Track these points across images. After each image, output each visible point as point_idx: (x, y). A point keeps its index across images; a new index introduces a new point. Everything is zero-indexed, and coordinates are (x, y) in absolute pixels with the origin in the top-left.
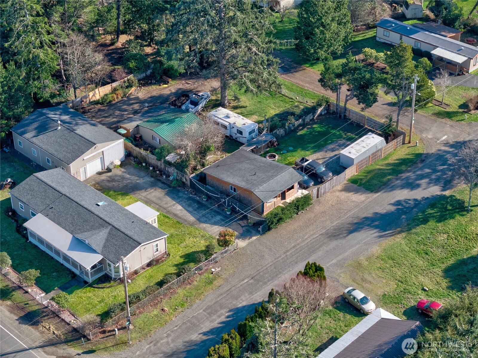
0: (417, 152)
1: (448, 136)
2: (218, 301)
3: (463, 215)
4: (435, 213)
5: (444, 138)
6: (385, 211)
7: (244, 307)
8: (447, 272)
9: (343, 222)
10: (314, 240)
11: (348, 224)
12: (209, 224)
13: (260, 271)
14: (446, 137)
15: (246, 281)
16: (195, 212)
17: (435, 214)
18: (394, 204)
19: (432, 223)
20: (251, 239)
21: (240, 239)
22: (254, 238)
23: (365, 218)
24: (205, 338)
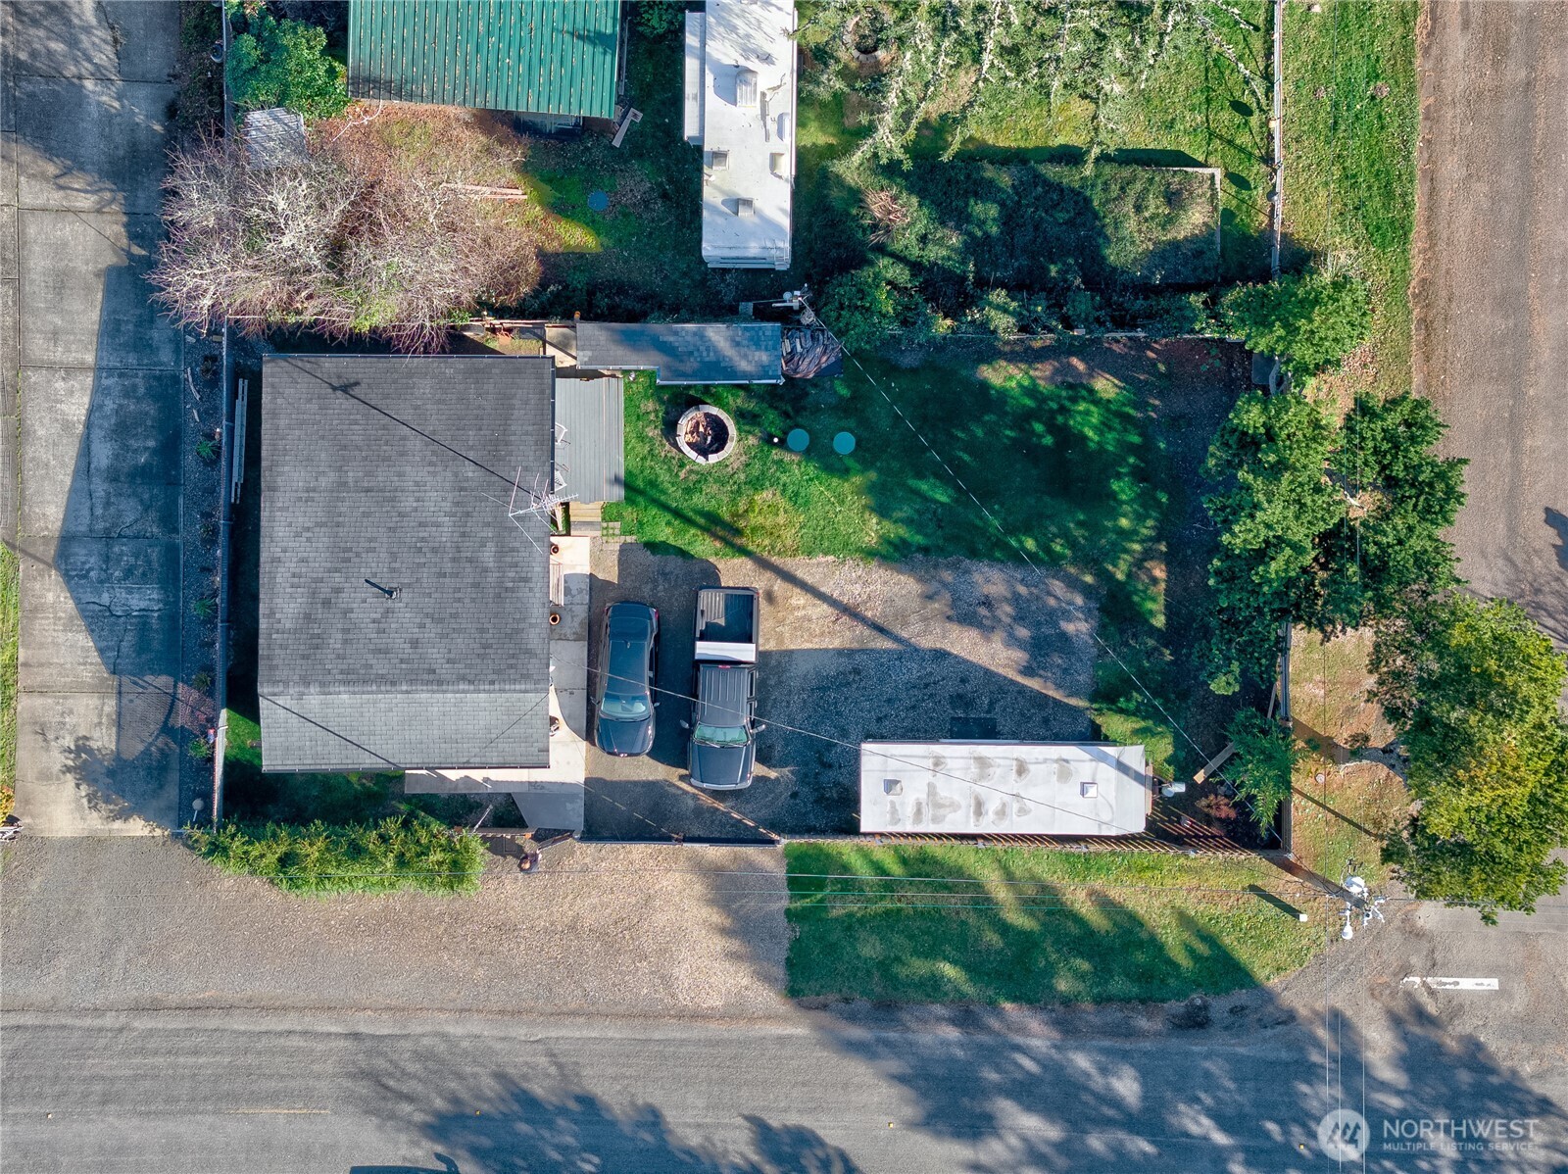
0: (1243, 953)
1: (1503, 993)
5: (1467, 984)
6: (694, 1140)
9: (499, 1046)
10: (296, 1042)
11: (500, 1076)
12: (78, 601)
14: (1492, 984)
16: (100, 488)
20: (118, 825)
21: (84, 790)
22: (137, 828)
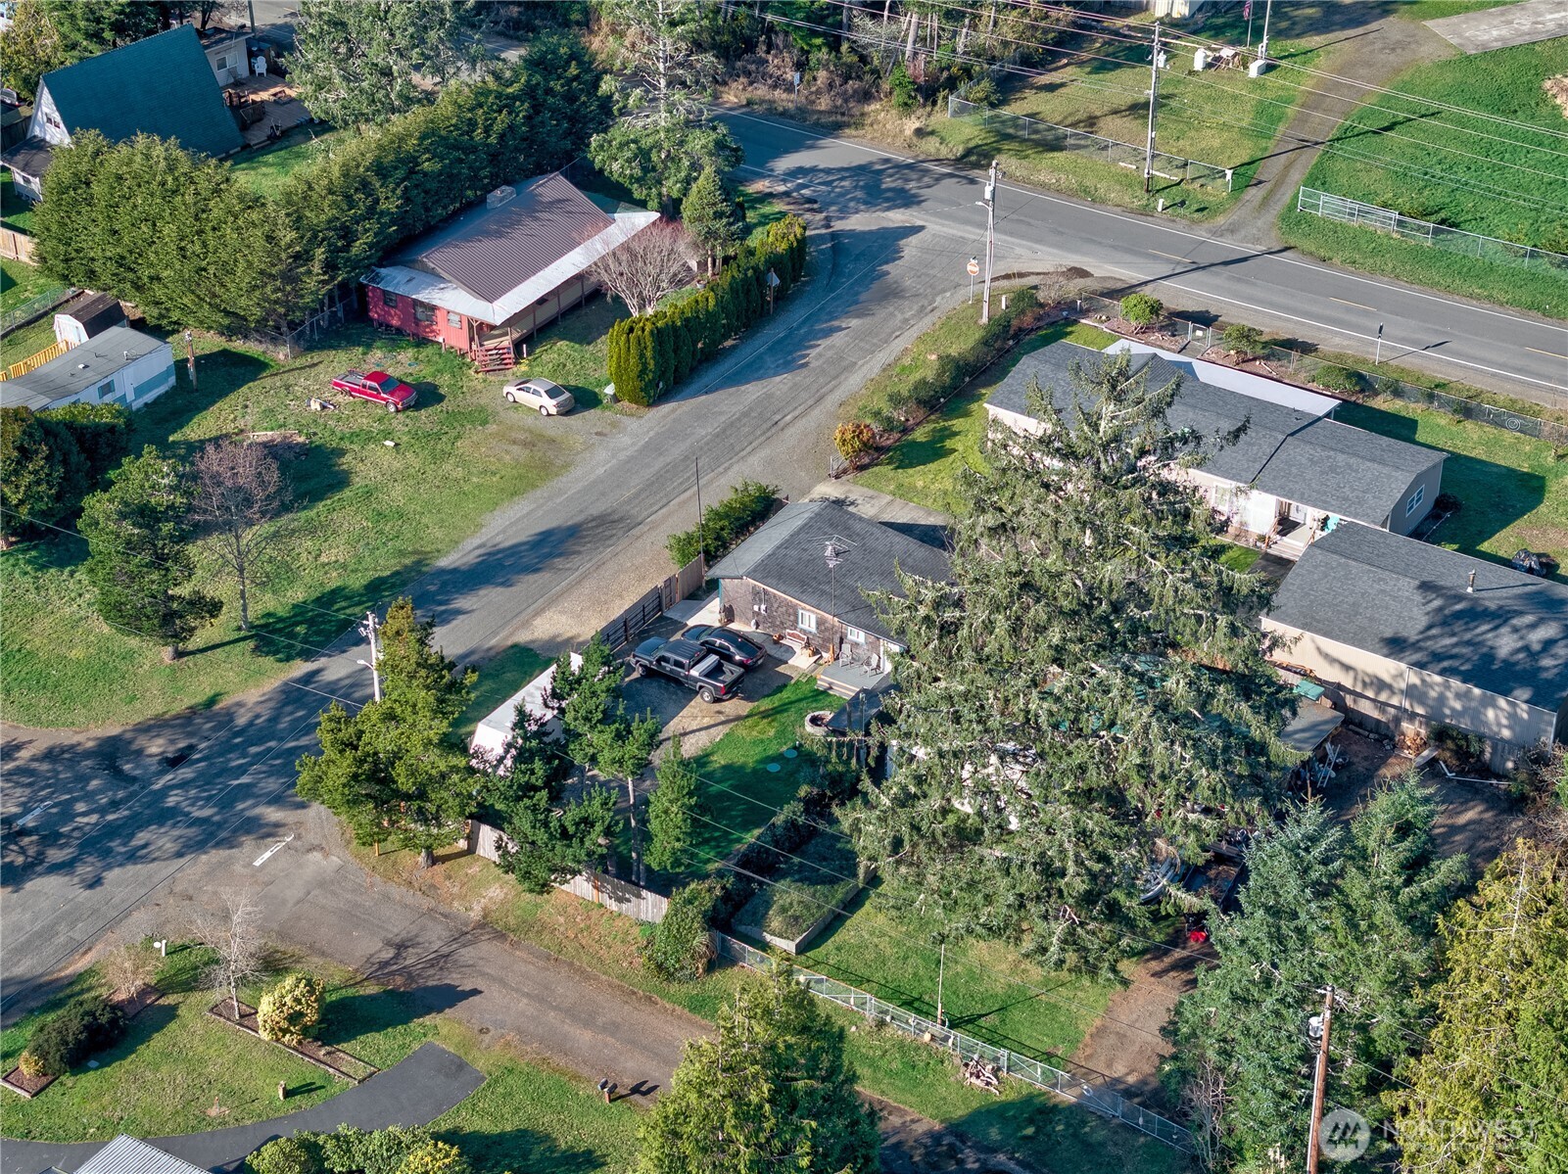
1: (249, 865)
2: (834, 379)
3: (269, 615)
4: (344, 608)
5: (268, 854)
6: (482, 592)
7: (776, 374)
8: (341, 481)
13: (763, 438)
14: (258, 863)
15: (788, 418)
17: (343, 604)
18: (459, 612)
19: (357, 582)
23: (537, 570)
24: (836, 323)
